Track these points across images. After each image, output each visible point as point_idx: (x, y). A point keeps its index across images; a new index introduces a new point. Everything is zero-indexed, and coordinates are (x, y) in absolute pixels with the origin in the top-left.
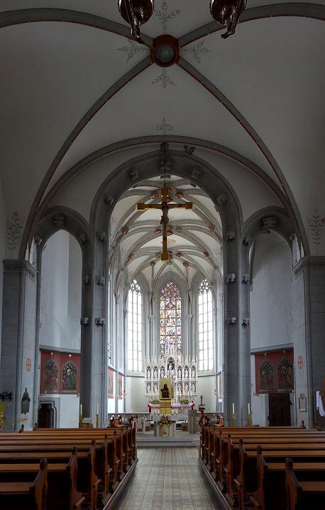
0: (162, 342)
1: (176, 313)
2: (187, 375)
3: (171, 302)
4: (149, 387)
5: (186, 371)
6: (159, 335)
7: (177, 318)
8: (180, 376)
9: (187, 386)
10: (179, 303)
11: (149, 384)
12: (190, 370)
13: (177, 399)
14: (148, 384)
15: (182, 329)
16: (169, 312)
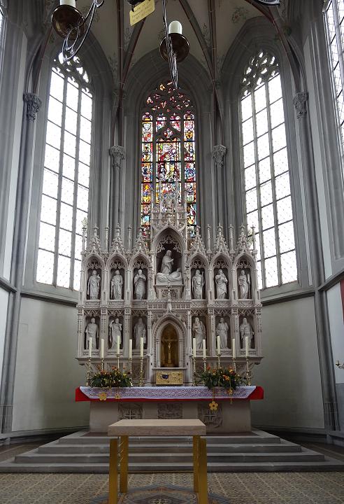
0: (145, 220)
1: (183, 149)
2: (222, 289)
3: (168, 125)
4: (93, 327)
5: (221, 276)
6: (137, 203)
7: (184, 163)
8: (199, 291)
9: (223, 326)
10: (189, 126)
11: (93, 317)
12: (234, 269)
13: (190, 370)
14: (88, 319)
15: (198, 186)
16: (165, 148)
